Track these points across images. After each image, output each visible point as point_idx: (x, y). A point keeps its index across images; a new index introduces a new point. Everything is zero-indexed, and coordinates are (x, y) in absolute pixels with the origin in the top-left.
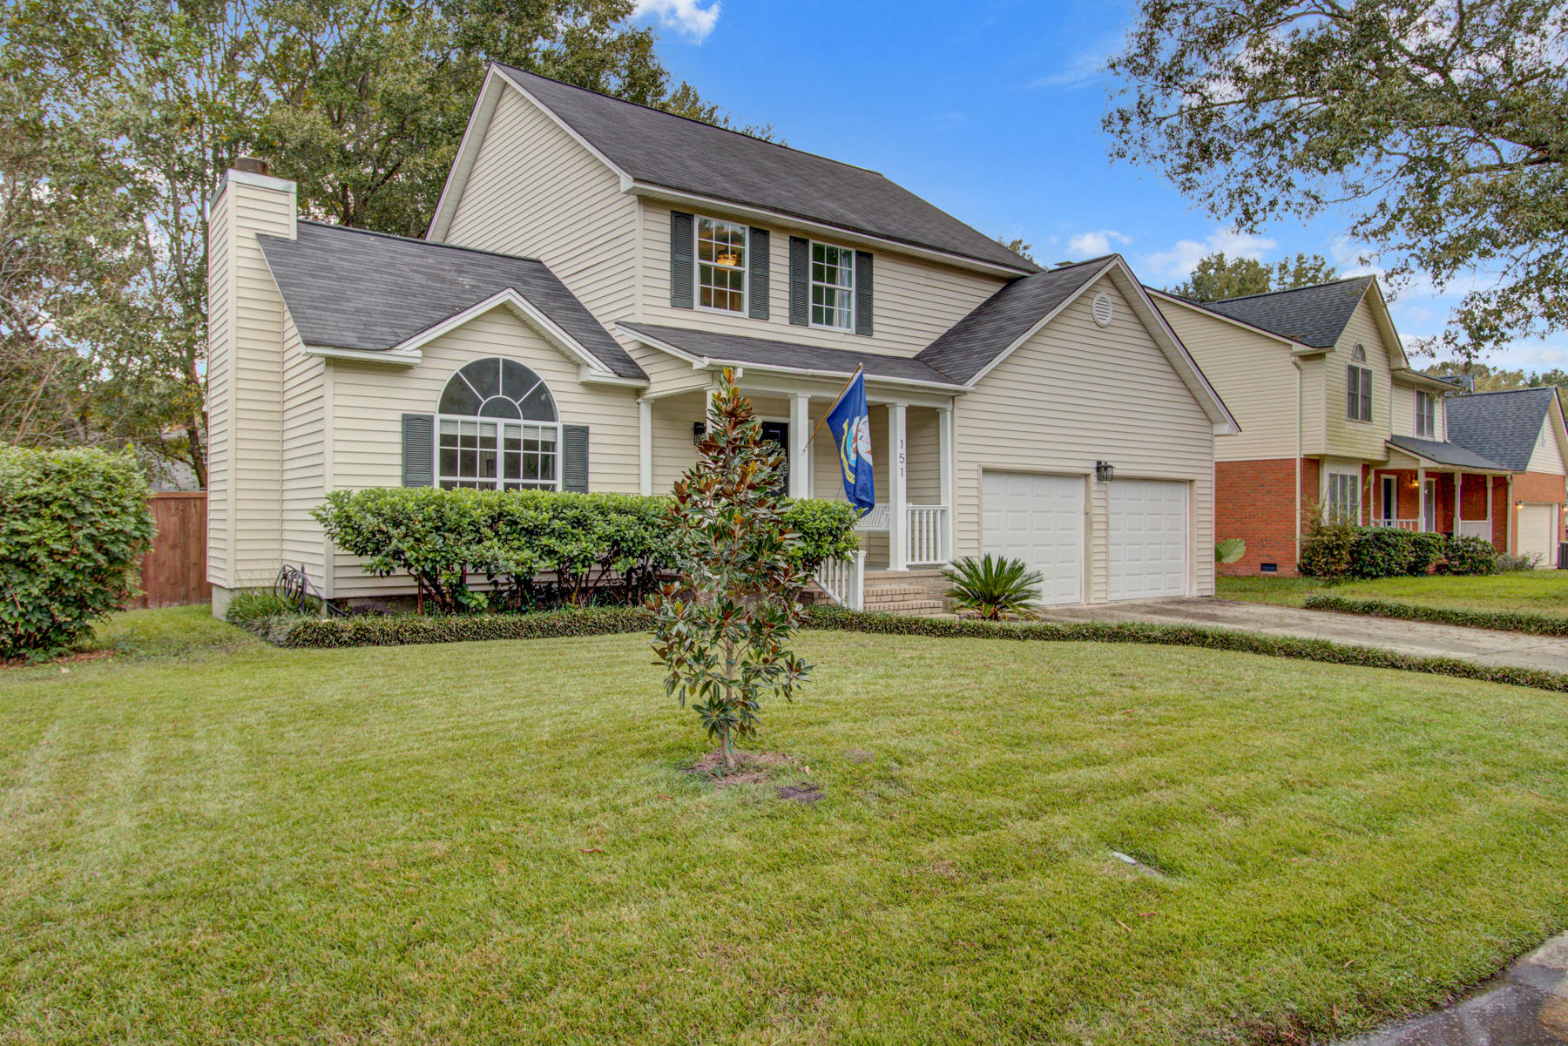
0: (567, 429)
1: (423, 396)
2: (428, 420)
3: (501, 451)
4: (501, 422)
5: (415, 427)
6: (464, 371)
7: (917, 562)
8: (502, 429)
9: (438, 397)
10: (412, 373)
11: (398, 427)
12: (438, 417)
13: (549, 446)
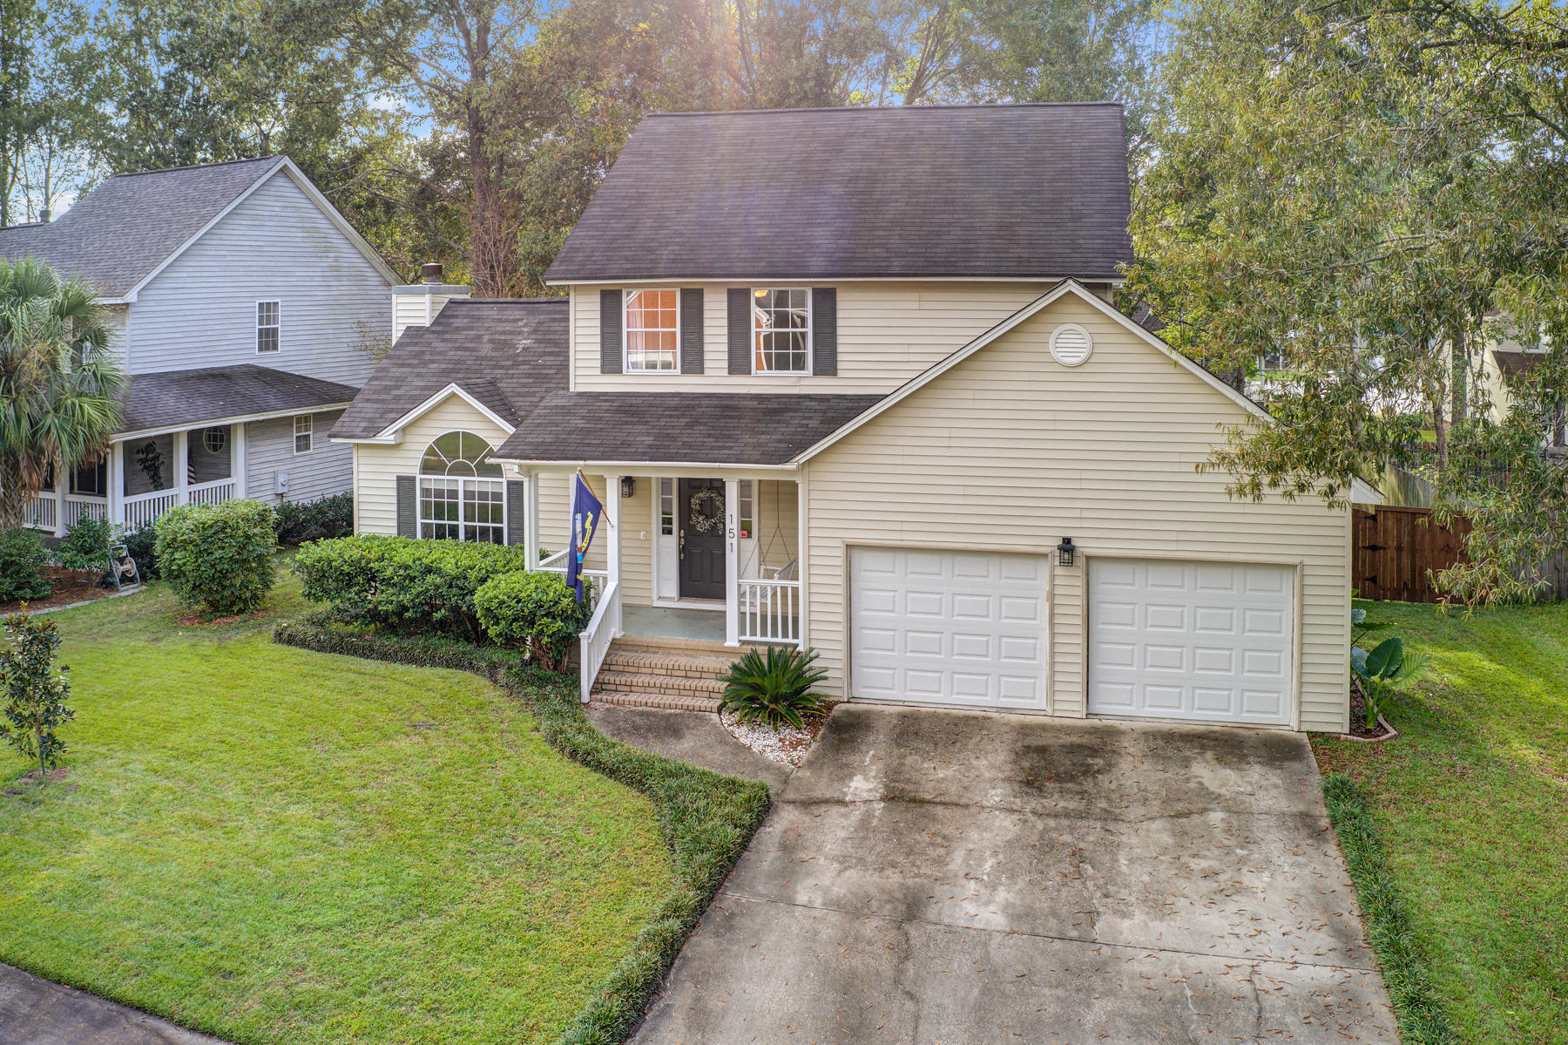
0: (510, 484)
1: (410, 463)
2: (413, 479)
3: (461, 501)
4: (461, 479)
5: (405, 485)
6: (436, 443)
7: (748, 637)
8: (460, 483)
9: (419, 463)
10: (403, 447)
11: (394, 485)
12: (419, 477)
13: (497, 496)
